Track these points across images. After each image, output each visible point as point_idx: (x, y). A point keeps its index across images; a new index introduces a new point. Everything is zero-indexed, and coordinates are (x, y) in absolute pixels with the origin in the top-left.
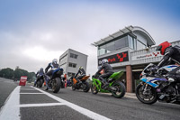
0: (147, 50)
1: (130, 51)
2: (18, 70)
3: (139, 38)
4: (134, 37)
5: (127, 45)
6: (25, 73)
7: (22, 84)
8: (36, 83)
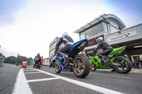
0: (119, 32)
1: (105, 34)
2: (19, 57)
3: (112, 23)
4: (108, 23)
5: (102, 30)
6: (25, 59)
7: (24, 67)
8: (35, 65)
